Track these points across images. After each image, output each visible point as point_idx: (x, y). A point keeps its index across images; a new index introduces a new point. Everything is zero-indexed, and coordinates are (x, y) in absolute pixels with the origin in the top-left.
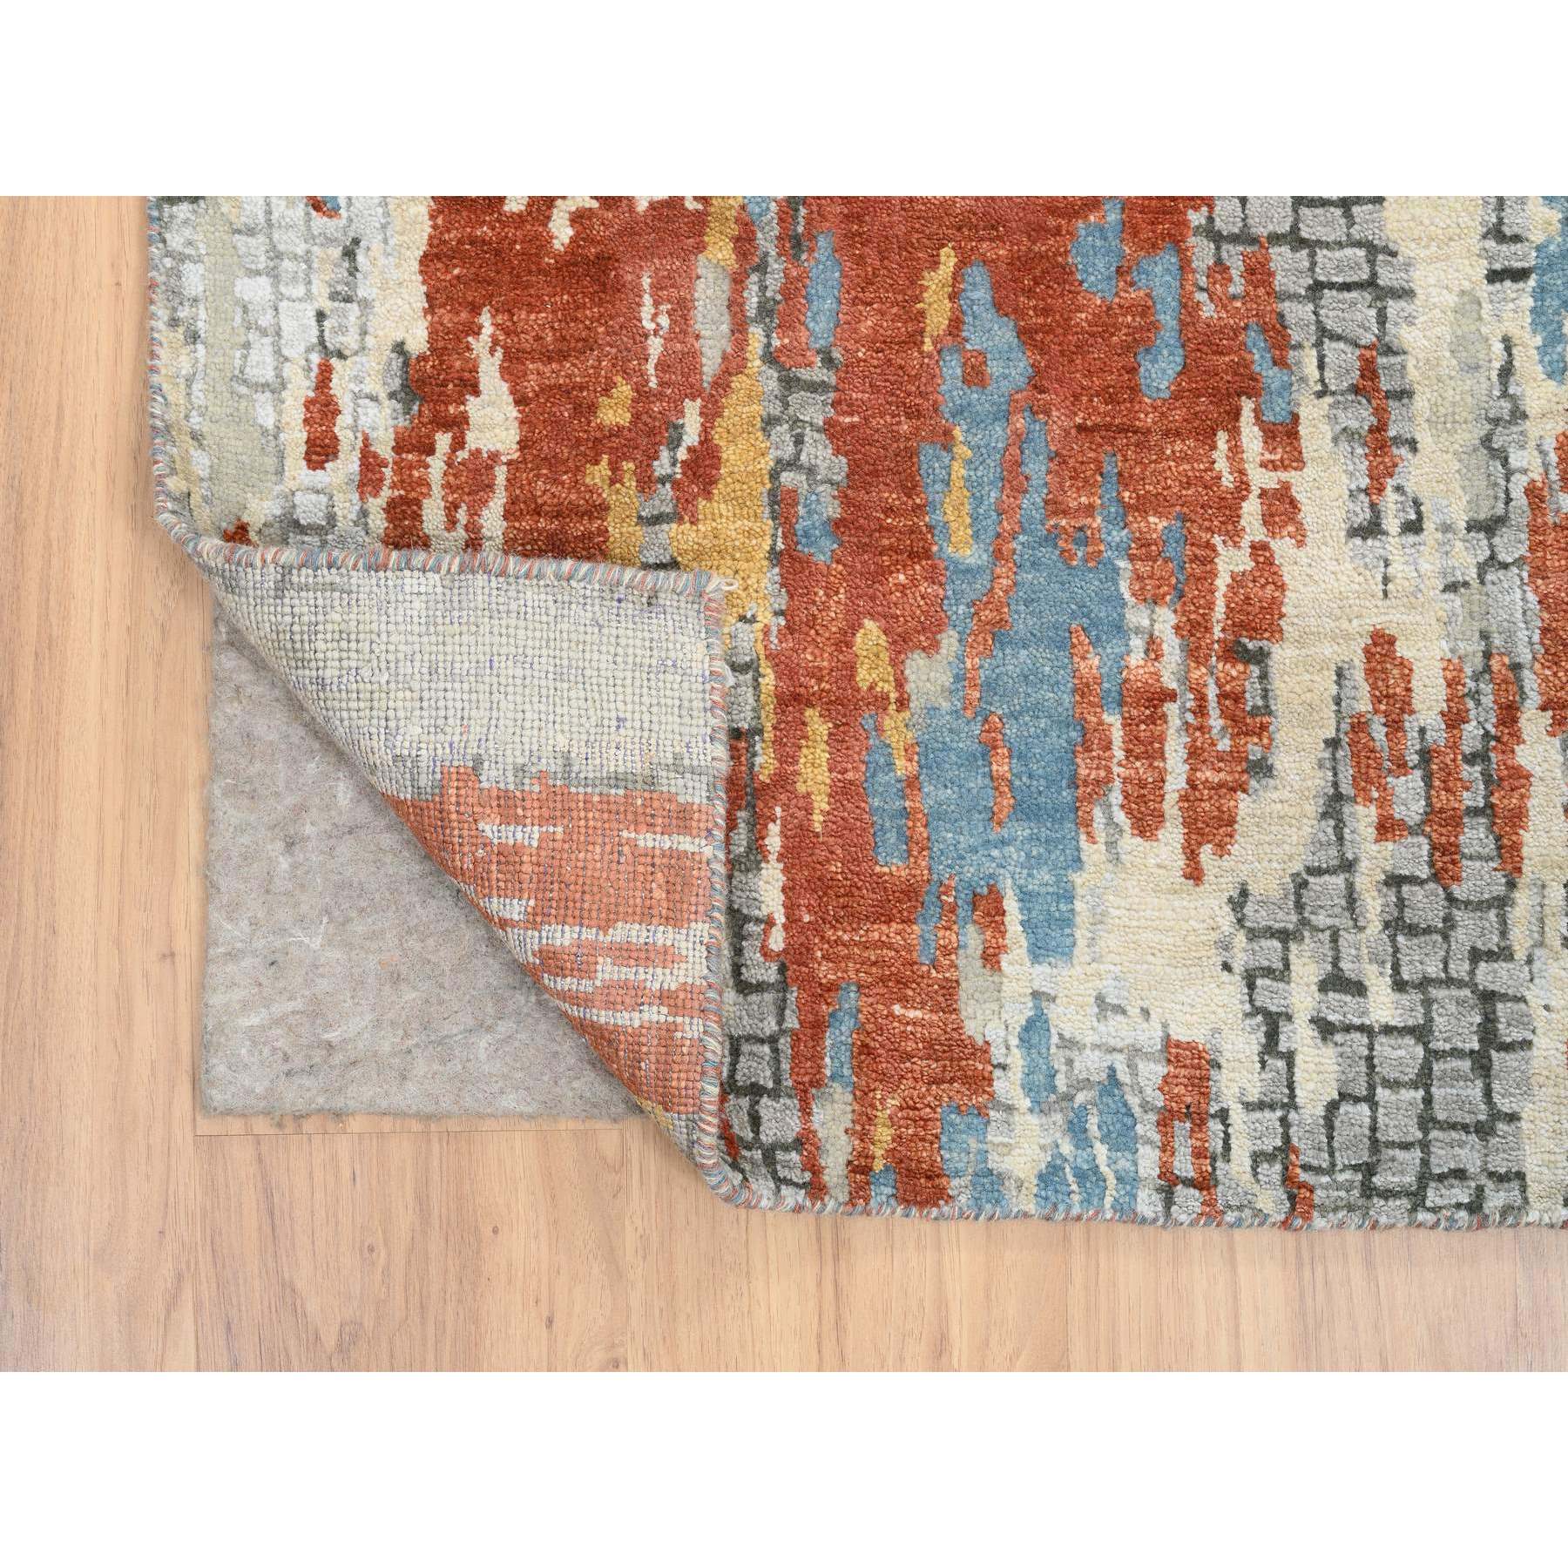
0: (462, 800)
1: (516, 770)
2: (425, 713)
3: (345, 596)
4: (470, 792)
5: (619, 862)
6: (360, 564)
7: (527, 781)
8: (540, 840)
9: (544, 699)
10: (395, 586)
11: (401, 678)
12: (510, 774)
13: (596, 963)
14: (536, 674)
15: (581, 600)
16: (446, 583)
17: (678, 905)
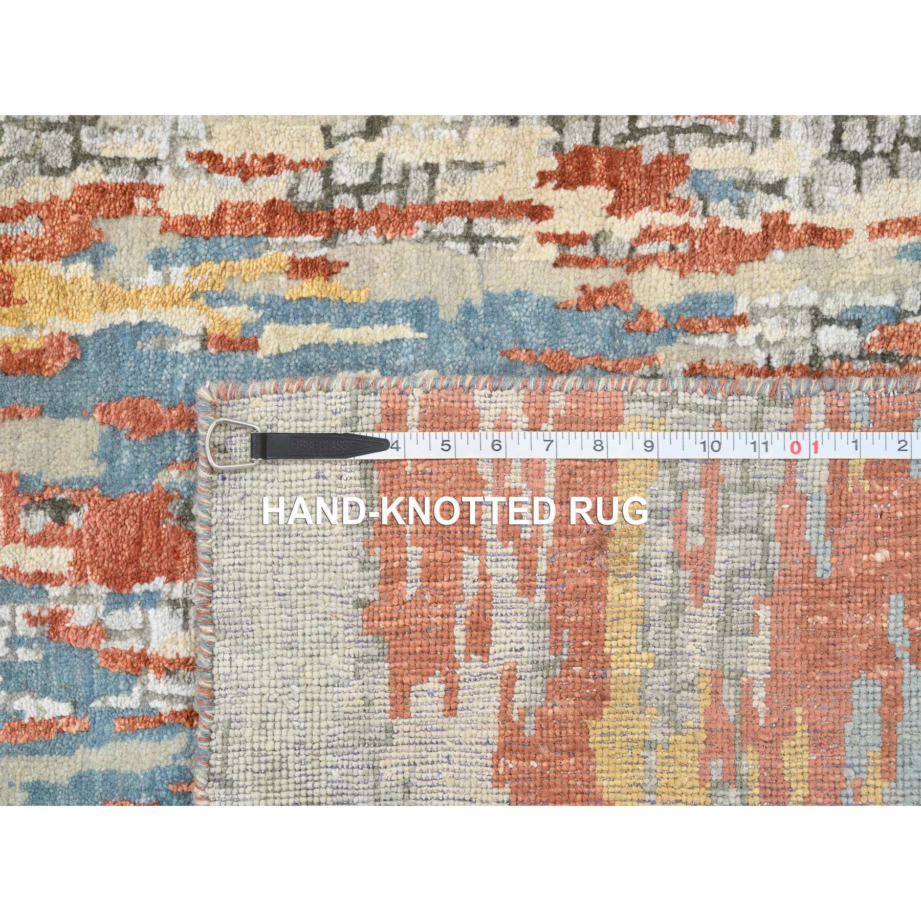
0: (388, 616)
1: (363, 569)
2: (322, 652)
3: (233, 725)
4: (382, 609)
5: (431, 474)
6: (209, 713)
7: (372, 559)
8: (417, 545)
9: (306, 546)
10: (226, 681)
11: (296, 674)
12: (367, 574)
13: (509, 489)
14: (286, 553)
15: (226, 514)
16: (221, 636)
17: (462, 418)
